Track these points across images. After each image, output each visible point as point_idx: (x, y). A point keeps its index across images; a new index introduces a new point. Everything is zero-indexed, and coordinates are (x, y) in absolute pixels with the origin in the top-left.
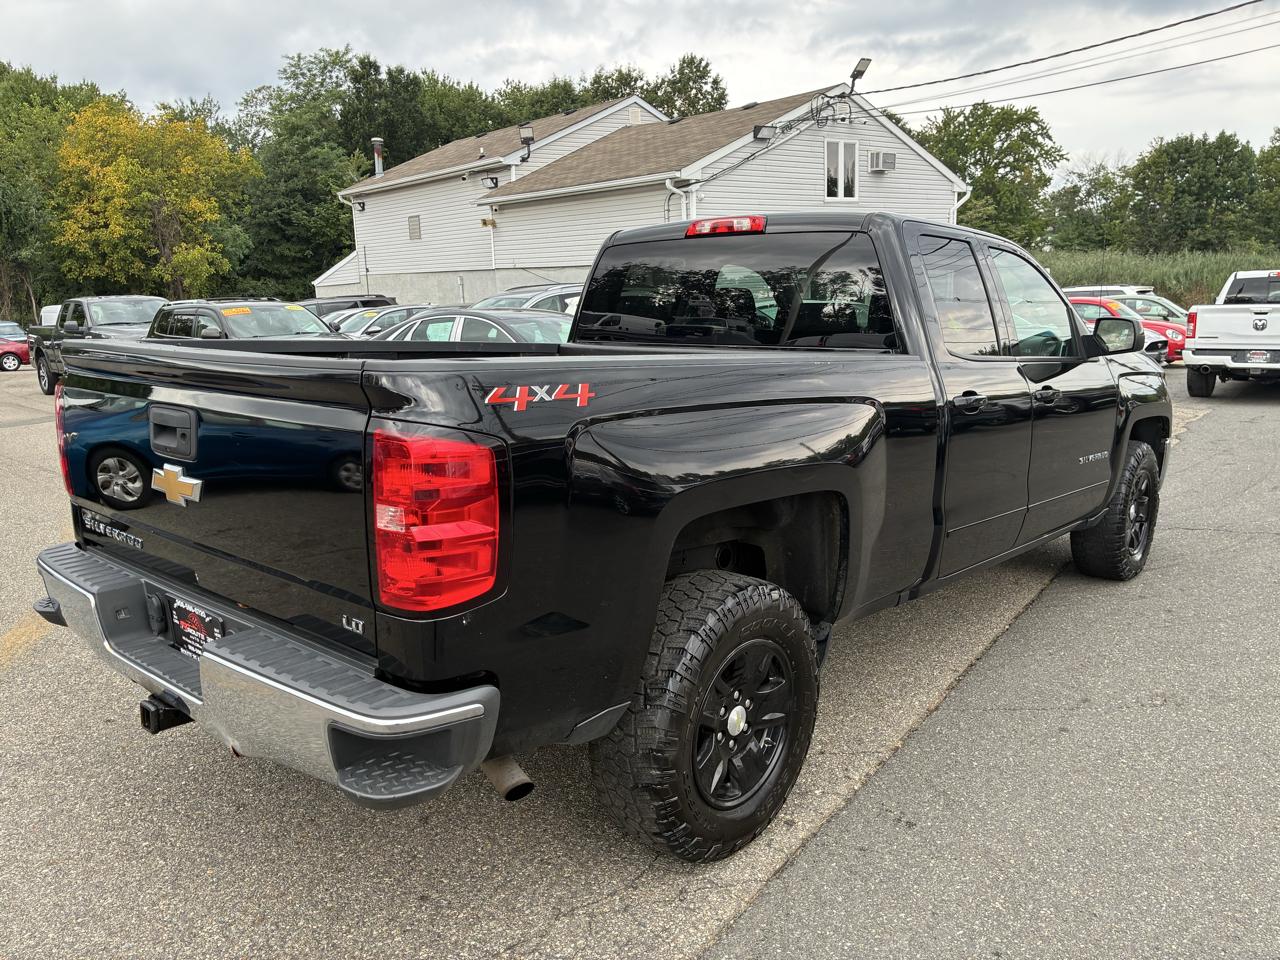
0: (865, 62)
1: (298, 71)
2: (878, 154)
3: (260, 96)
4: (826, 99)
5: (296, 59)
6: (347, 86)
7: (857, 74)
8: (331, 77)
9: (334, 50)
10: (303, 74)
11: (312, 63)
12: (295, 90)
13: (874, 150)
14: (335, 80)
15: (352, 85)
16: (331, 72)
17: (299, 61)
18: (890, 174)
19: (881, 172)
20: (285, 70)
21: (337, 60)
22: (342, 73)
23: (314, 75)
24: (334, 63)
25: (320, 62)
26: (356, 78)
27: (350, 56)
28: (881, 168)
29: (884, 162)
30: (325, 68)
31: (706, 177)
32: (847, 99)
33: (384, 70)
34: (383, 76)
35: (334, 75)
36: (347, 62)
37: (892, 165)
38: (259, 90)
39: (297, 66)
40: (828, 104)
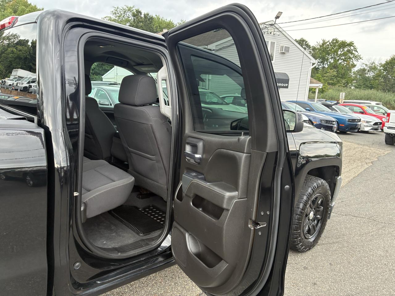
0: (280, 13)
1: (117, 12)
2: (283, 47)
4: (265, 25)
5: (117, 8)
6: (132, 18)
7: (277, 17)
8: (126, 15)
9: (129, 6)
10: (118, 13)
11: (121, 10)
12: (115, 18)
13: (282, 45)
14: (128, 16)
15: (133, 18)
16: (127, 13)
18: (287, 54)
19: (284, 53)
20: (113, 12)
21: (130, 10)
22: (130, 14)
23: (121, 14)
25: (124, 10)
26: (134, 15)
27: (133, 9)
28: (283, 52)
29: (285, 50)
30: (125, 12)
31: (217, 49)
32: (273, 26)
33: (143, 14)
34: (143, 16)
35: (128, 14)
36: (132, 10)
37: (288, 51)
38: (105, 18)
39: (116, 10)
40: (266, 27)
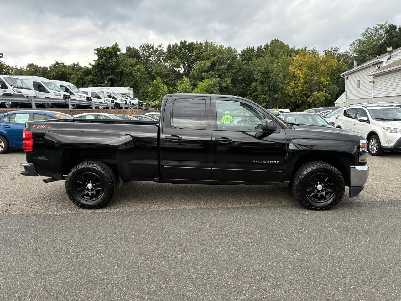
1: (367, 33)
3: (356, 43)
5: (367, 29)
6: (384, 35)
8: (378, 33)
9: (381, 24)
10: (369, 34)
11: (372, 29)
12: (365, 39)
14: (380, 34)
15: (386, 35)
16: (379, 31)
17: (368, 30)
20: (363, 33)
21: (382, 27)
22: (383, 31)
23: (373, 33)
24: (381, 28)
25: (375, 29)
26: (387, 32)
27: (387, 25)
30: (377, 30)
33: (398, 27)
34: (397, 30)
35: (380, 32)
36: (385, 27)
38: (356, 41)
39: (367, 31)
